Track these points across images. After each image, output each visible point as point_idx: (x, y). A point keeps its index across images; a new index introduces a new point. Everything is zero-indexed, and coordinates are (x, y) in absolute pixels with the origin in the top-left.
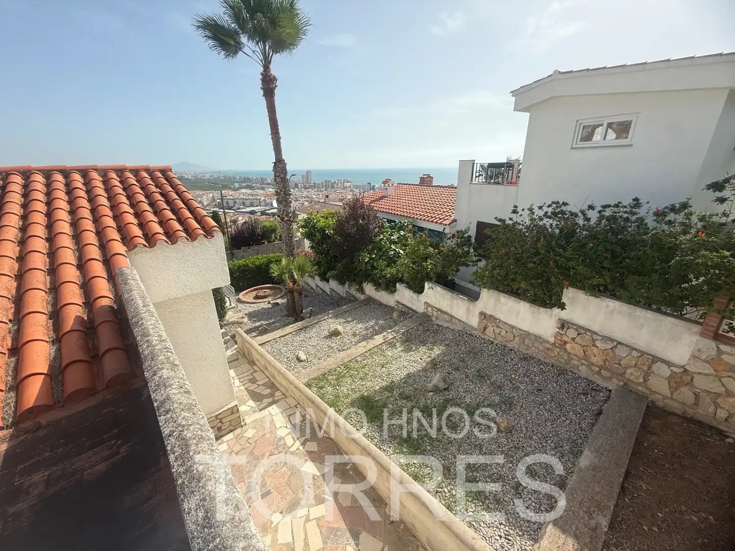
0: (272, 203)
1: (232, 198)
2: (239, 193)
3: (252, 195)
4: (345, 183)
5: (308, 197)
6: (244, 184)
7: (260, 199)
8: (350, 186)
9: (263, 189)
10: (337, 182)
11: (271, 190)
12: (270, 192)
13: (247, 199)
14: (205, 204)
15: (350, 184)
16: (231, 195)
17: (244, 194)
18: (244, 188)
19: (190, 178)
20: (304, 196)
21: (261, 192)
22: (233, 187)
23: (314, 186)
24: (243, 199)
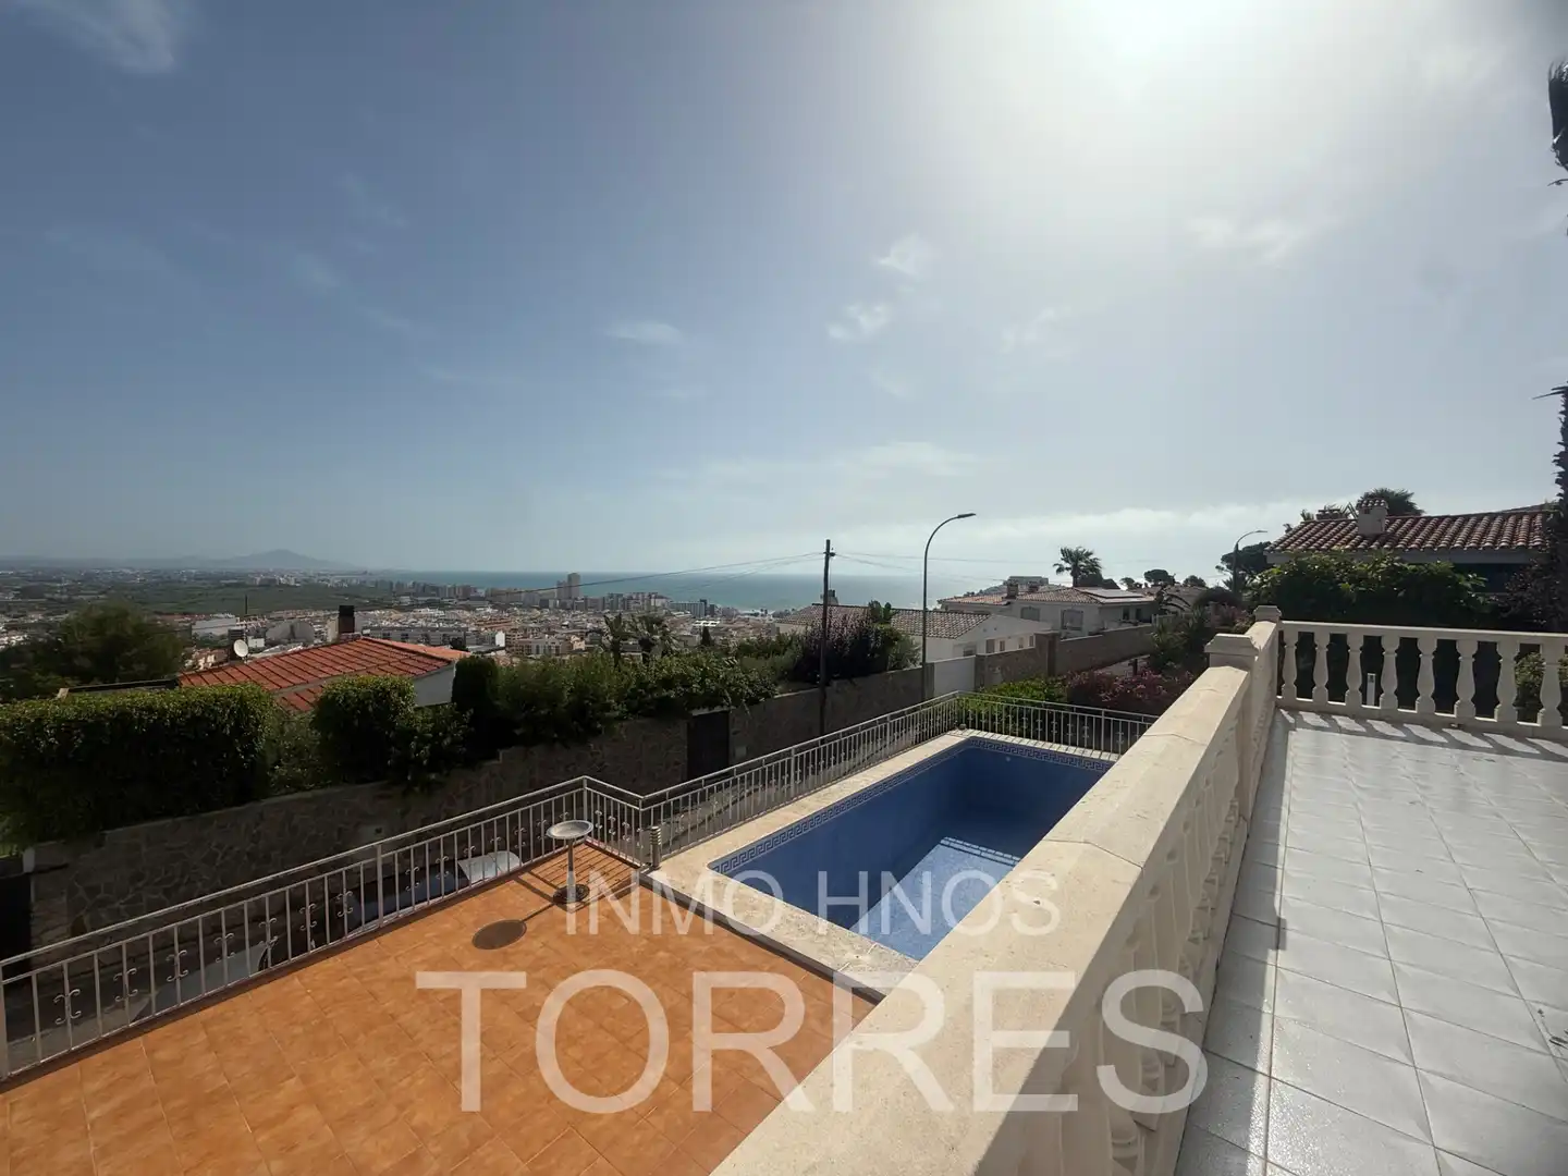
0: (494, 638)
1: (398, 625)
2: (414, 617)
3: (447, 621)
4: (652, 600)
5: (575, 627)
6: (422, 599)
7: (467, 629)
8: (663, 605)
9: (469, 608)
10: (634, 597)
11: (489, 610)
12: (486, 614)
13: (434, 630)
14: (330, 640)
15: (664, 600)
16: (396, 621)
17: (427, 618)
18: (423, 606)
19: (292, 583)
20: (566, 623)
21: (467, 614)
22: (396, 603)
23: (587, 605)
24: (426, 628)
